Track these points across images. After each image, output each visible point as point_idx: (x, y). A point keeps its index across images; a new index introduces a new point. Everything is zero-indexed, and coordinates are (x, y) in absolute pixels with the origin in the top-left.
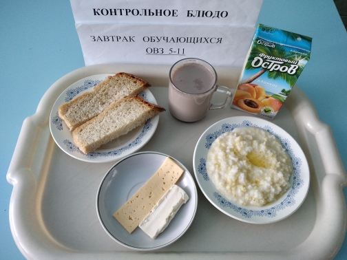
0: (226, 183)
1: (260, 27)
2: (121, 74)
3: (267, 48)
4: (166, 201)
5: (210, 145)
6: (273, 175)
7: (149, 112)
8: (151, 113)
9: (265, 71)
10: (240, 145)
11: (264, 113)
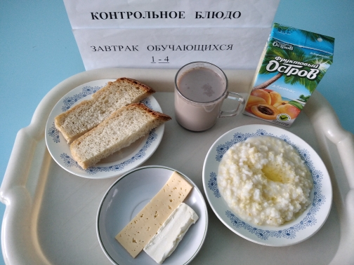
0: (239, 201)
1: (275, 27)
2: (122, 79)
3: (284, 51)
4: (173, 221)
5: (221, 157)
6: (291, 190)
7: (153, 121)
8: (156, 122)
9: (281, 76)
10: (254, 157)
11: (280, 121)
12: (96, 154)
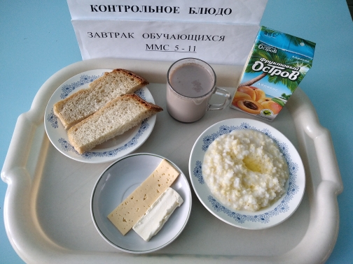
0: (220, 187)
1: (262, 30)
2: (118, 70)
3: (268, 54)
4: (160, 203)
5: (207, 147)
6: (268, 180)
7: (146, 112)
9: (265, 75)
10: (237, 149)
11: (264, 115)
12: (91, 140)
